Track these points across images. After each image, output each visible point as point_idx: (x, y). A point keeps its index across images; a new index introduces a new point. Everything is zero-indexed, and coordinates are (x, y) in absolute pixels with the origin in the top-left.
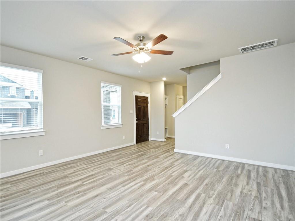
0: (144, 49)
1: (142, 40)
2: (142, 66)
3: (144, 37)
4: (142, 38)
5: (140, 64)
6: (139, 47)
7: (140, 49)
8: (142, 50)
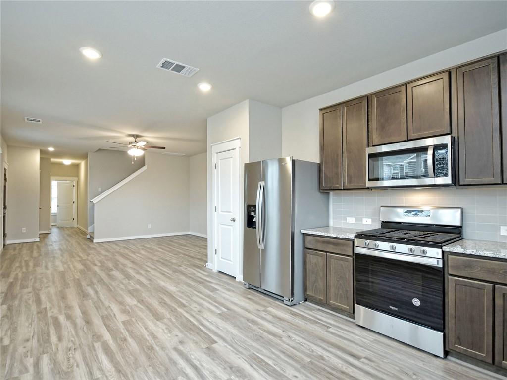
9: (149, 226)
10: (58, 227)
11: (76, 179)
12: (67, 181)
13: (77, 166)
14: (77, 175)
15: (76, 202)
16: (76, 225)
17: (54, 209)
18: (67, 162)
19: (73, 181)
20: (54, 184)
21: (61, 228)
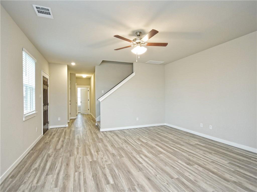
0: (141, 43)
1: (139, 35)
2: (139, 58)
3: (141, 32)
4: (139, 34)
5: (138, 56)
6: (136, 41)
7: (138, 43)
8: (139, 44)
9: (137, 119)
10: (81, 114)
11: (89, 86)
12: (84, 88)
13: (89, 79)
14: (90, 84)
15: (89, 100)
16: (90, 113)
17: (79, 104)
18: (84, 76)
19: (88, 88)
20: (79, 90)
21: (83, 115)
